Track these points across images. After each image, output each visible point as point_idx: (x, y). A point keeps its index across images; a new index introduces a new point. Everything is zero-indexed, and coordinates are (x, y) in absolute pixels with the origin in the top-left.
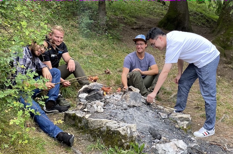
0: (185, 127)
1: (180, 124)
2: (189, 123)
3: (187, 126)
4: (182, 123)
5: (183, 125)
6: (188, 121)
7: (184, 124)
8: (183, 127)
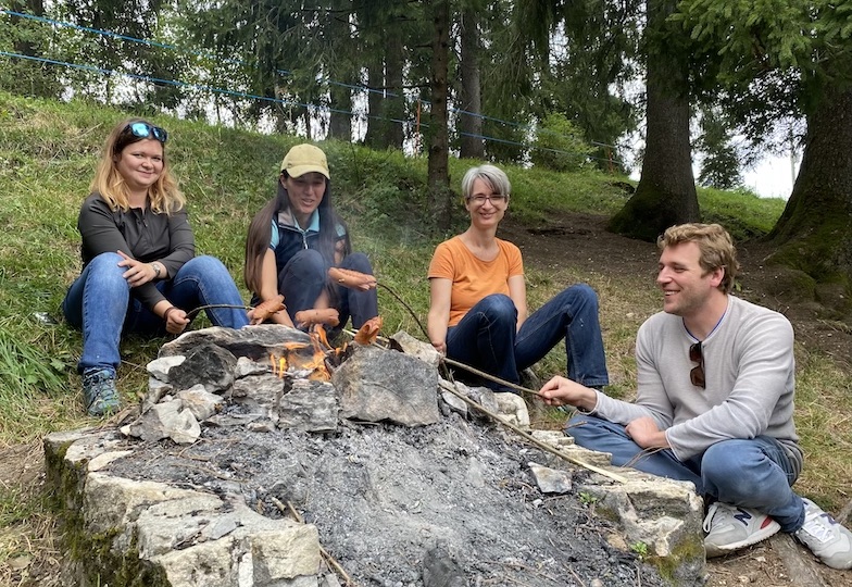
0: (663, 550)
1: (634, 529)
2: (685, 529)
3: (678, 541)
4: (649, 525)
5: (649, 535)
6: (679, 514)
7: (655, 532)
8: (651, 550)
